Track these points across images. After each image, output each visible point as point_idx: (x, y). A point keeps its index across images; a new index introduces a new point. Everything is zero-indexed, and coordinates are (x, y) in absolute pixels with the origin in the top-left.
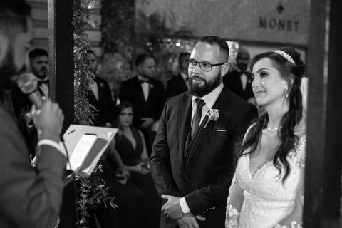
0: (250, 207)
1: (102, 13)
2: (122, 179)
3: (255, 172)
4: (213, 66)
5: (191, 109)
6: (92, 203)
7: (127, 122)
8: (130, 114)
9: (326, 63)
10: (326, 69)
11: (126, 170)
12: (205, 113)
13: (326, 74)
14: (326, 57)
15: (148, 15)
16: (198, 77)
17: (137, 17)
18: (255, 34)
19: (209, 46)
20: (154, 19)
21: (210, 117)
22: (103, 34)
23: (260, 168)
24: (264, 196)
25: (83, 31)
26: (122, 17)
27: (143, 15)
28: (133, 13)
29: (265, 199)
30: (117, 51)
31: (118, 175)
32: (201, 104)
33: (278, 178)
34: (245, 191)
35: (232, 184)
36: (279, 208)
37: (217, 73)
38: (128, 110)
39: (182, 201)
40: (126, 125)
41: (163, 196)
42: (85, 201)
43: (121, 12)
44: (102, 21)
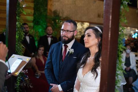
0: (82, 89)
1: (34, 9)
2: (37, 76)
3: (85, 75)
4: (71, 32)
5: (62, 48)
6: (22, 85)
7: (41, 53)
8: (43, 50)
9: (110, 32)
10: (110, 34)
11: (39, 73)
12: (68, 50)
13: (110, 36)
14: (110, 30)
15: (53, 10)
16: (65, 36)
17: (48, 11)
18: (96, 20)
19: (69, 24)
20: (55, 12)
21: (70, 52)
22: (34, 17)
23: (86, 73)
24: (88, 84)
25: (21, 16)
26: (42, 11)
27: (51, 10)
28: (47, 9)
29: (88, 86)
30: (40, 24)
31: (36, 75)
32: (66, 47)
33: (93, 77)
34: (81, 83)
35: (76, 80)
36: (94, 89)
37: (72, 35)
38: (42, 48)
39: (59, 86)
40: (41, 54)
41: (51, 84)
42: (19, 84)
43: (42, 9)
44: (34, 12)
